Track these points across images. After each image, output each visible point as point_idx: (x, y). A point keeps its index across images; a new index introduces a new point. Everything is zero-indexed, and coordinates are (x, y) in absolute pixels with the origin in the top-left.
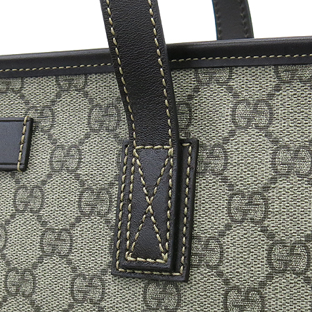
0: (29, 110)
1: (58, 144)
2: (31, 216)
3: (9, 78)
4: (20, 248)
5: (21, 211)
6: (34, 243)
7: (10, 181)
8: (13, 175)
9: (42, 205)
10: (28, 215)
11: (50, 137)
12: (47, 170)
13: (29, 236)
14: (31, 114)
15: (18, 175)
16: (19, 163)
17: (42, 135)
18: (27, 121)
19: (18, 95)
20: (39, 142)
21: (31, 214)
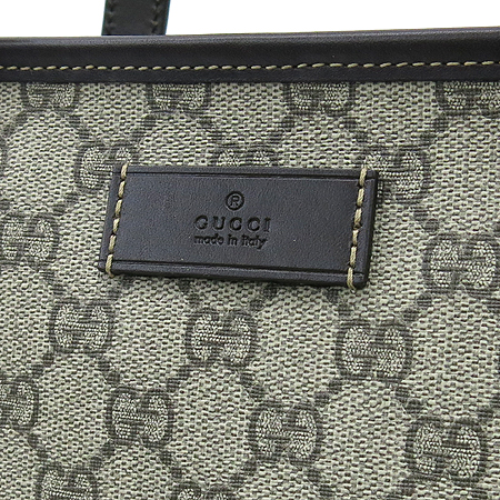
0: (366, 152)
1: (441, 231)
2: (381, 388)
3: (318, 82)
4: (356, 458)
5: (356, 377)
6: (391, 449)
7: (324, 308)
8: (332, 297)
9: (407, 365)
10: (372, 385)
11: (420, 215)
12: (417, 288)
13: (379, 433)
14: (372, 163)
15: (345, 297)
16: (350, 270)
17: (400, 210)
18: (366, 178)
19: (341, 119)
20: (393, 225)
21: (379, 384)
